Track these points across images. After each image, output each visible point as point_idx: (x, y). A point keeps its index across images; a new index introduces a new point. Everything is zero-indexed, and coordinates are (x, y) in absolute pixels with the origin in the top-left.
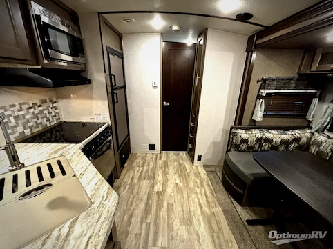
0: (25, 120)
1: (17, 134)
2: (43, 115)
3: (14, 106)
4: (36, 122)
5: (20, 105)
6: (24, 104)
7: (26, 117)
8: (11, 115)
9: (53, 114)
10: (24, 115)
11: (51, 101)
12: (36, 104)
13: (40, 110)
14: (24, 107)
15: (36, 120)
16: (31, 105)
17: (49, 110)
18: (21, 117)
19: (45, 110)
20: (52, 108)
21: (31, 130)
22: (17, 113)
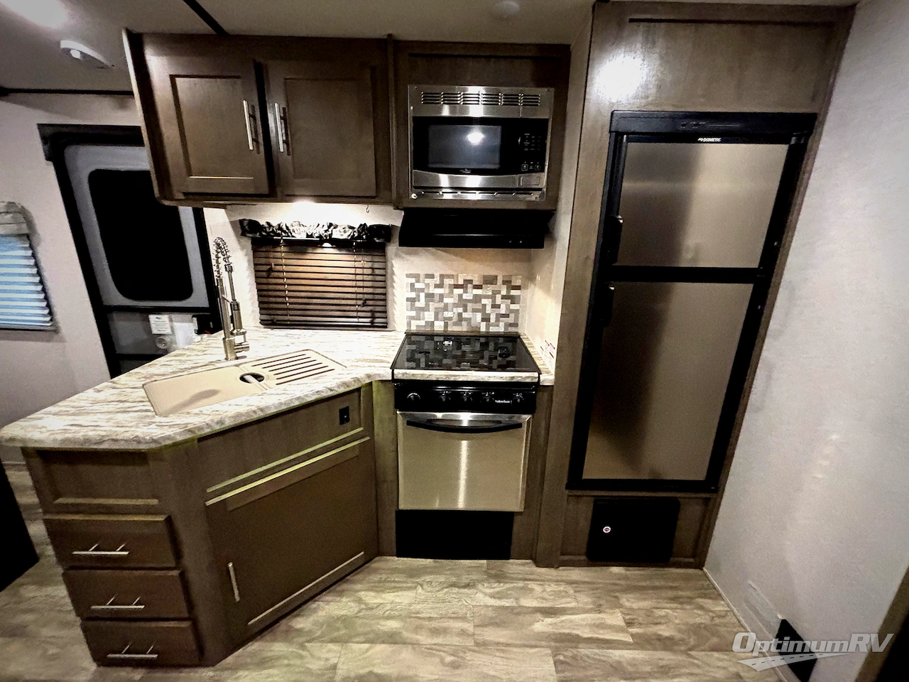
0: (442, 305)
1: (422, 323)
2: (478, 306)
3: (432, 276)
4: (460, 315)
5: (442, 277)
6: (449, 276)
7: (446, 300)
8: (422, 290)
9: (503, 310)
10: (441, 296)
11: (507, 282)
12: (470, 281)
13: (475, 296)
14: (447, 282)
15: (460, 310)
16: (461, 282)
17: (494, 301)
18: (437, 298)
19: (487, 297)
20: (503, 297)
21: (446, 325)
22: (432, 290)
